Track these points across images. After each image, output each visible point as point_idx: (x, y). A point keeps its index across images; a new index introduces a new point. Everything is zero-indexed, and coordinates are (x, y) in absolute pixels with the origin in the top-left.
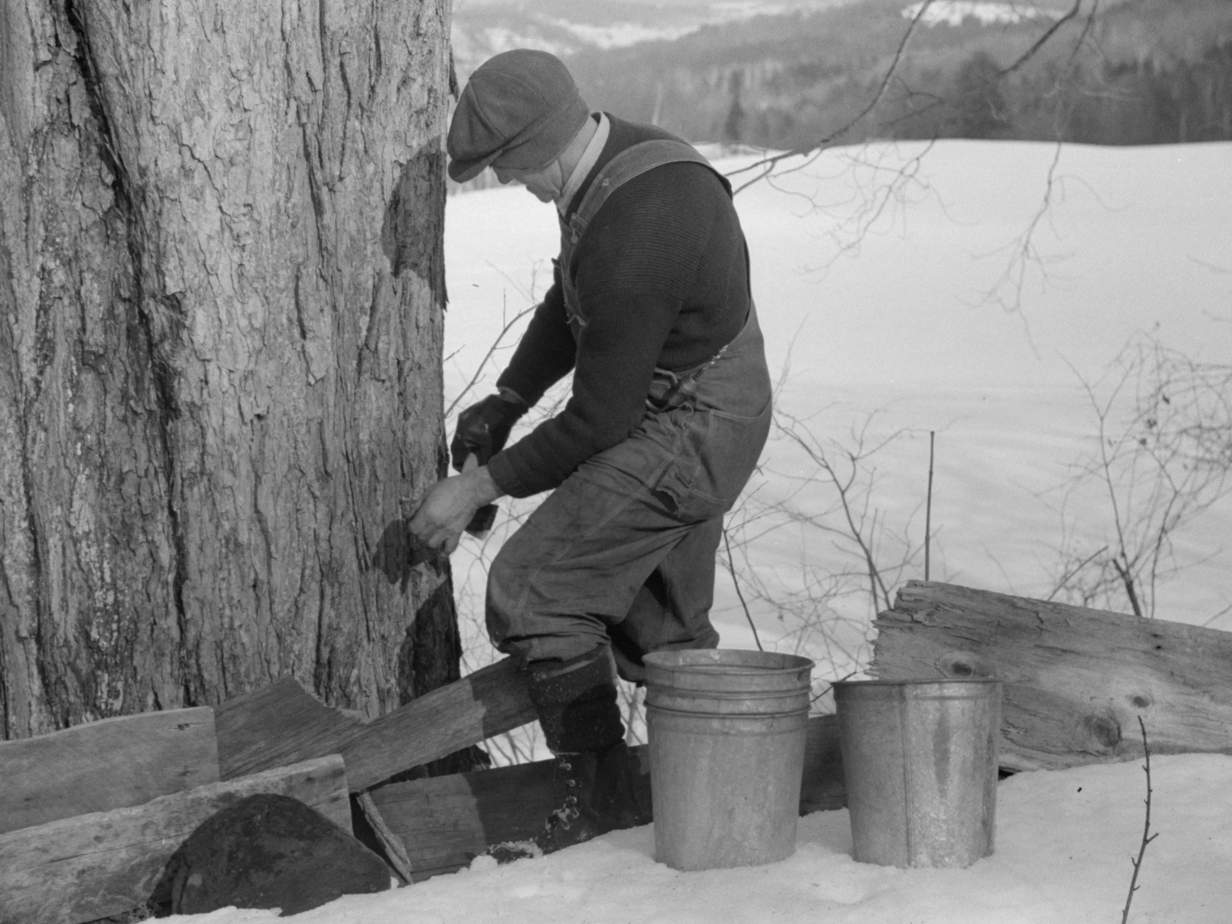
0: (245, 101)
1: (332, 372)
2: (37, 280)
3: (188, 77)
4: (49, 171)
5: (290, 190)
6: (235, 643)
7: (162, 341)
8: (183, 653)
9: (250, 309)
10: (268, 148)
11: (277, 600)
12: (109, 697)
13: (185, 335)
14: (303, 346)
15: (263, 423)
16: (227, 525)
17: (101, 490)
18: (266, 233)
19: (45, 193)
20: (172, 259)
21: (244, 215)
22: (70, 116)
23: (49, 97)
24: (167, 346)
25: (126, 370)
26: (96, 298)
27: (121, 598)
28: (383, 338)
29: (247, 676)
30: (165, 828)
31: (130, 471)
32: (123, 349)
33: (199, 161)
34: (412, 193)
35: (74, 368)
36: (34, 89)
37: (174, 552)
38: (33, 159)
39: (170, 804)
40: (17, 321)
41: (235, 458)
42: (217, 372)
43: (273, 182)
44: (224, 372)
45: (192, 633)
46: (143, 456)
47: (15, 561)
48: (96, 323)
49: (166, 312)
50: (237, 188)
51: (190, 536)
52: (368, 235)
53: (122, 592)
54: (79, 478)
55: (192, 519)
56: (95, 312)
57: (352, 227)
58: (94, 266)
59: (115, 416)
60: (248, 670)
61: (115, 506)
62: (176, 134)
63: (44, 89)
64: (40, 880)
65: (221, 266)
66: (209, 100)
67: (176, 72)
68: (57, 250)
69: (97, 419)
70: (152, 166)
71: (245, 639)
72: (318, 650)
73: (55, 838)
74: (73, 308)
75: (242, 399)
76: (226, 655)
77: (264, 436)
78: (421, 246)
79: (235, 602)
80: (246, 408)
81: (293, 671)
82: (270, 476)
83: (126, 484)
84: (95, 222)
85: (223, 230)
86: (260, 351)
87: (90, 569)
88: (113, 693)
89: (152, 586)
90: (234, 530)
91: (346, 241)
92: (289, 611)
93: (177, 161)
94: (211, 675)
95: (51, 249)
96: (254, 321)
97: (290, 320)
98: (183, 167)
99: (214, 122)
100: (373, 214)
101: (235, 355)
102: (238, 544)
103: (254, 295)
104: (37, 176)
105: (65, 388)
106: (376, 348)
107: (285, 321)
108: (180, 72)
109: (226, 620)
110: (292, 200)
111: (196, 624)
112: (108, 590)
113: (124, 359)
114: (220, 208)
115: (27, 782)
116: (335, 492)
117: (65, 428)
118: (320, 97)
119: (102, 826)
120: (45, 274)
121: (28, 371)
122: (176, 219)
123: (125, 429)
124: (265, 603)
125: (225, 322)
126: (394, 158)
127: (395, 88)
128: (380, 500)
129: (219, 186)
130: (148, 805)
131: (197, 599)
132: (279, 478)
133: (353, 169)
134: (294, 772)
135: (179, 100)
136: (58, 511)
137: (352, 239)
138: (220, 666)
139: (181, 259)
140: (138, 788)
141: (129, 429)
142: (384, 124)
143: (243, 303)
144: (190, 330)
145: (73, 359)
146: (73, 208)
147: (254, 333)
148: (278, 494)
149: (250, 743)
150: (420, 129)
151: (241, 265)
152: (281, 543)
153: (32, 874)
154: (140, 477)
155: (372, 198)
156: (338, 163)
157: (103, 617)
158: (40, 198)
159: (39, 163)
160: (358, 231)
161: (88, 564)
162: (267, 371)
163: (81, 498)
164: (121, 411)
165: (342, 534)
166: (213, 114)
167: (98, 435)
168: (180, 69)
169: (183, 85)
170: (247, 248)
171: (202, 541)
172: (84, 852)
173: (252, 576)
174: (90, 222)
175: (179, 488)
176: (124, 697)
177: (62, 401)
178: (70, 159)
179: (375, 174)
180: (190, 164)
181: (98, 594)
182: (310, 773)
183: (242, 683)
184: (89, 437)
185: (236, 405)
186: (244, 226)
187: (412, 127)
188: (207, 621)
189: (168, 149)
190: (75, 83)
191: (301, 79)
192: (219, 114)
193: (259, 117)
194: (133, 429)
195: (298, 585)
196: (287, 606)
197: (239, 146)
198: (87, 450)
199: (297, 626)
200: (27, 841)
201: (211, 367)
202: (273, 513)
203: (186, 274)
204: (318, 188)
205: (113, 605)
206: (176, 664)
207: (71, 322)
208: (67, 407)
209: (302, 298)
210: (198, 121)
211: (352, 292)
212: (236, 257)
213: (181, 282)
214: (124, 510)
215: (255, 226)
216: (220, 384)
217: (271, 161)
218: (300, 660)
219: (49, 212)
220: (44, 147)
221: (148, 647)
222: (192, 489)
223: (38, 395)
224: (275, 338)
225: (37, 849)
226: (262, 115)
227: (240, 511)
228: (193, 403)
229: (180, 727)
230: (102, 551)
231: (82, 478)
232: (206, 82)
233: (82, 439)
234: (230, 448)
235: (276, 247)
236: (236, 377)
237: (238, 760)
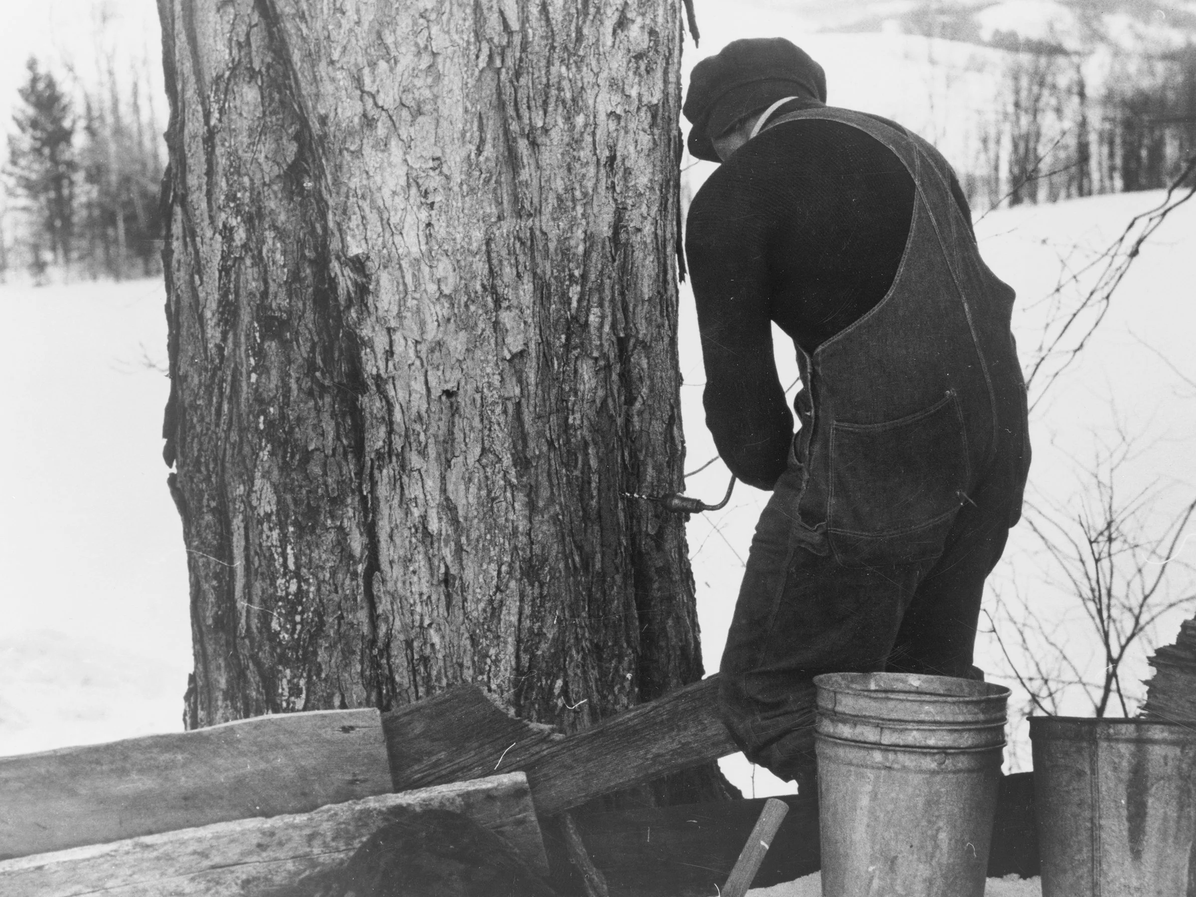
0: (433, 43)
1: (532, 345)
2: (218, 238)
3: (371, 17)
4: (230, 120)
5: (482, 141)
6: (425, 643)
7: (348, 307)
8: (375, 652)
9: (440, 273)
10: (458, 94)
11: (470, 597)
12: (291, 695)
13: (370, 300)
14: (497, 316)
15: (453, 399)
16: (416, 512)
17: (285, 468)
18: (456, 189)
19: (227, 144)
20: (353, 217)
21: (434, 169)
22: (251, 62)
23: (230, 40)
24: (353, 314)
25: (312, 339)
26: (280, 258)
27: (305, 587)
28: (595, 310)
29: (438, 679)
30: (333, 839)
31: (317, 449)
32: (309, 316)
33: (382, 108)
34: (631, 149)
35: (257, 334)
36: (215, 31)
37: (365, 540)
38: (215, 107)
39: (336, 814)
40: (202, 284)
41: (422, 437)
42: (402, 342)
43: (463, 134)
44: (410, 343)
45: (383, 629)
46: (331, 435)
47: (202, 543)
48: (280, 286)
49: (351, 275)
50: (424, 138)
51: (381, 523)
52: (578, 194)
53: (306, 581)
54: (261, 454)
55: (382, 504)
56: (280, 274)
57: (559, 185)
58: (279, 224)
59: (300, 389)
60: (439, 673)
61: (301, 487)
62: (358, 81)
63: (226, 31)
64: (202, 886)
65: (406, 225)
66: (395, 43)
67: (358, 11)
68: (238, 206)
69: (280, 391)
70: (332, 115)
71: (436, 639)
72: (518, 657)
73: (214, 843)
74: (256, 269)
75: (429, 373)
76: (416, 656)
77: (453, 415)
78: (644, 210)
79: (425, 597)
80: (433, 382)
81: (489, 678)
82: (461, 459)
83: (312, 463)
84: (278, 176)
85: (409, 186)
86: (449, 320)
87: (272, 555)
88: (295, 691)
89: (340, 576)
90: (424, 518)
91: (552, 201)
92: (484, 610)
93: (359, 109)
94: (403, 677)
95: (232, 205)
96: (443, 287)
97: (483, 286)
98: (365, 115)
99: (400, 68)
100: (584, 171)
101: (422, 325)
102: (426, 533)
103: (444, 258)
104: (220, 125)
105: (248, 356)
106: (587, 321)
107: (479, 288)
108: (363, 13)
109: (417, 617)
110: (485, 154)
111: (386, 620)
112: (291, 578)
113: (310, 326)
114: (406, 160)
115: (183, 779)
116: (537, 480)
117: (248, 399)
118: (517, 39)
119: (264, 833)
120: (227, 233)
121: (212, 336)
122: (358, 173)
123: (311, 404)
124: (457, 599)
125: (411, 287)
126: (610, 109)
127: (610, 30)
128: (595, 493)
129: (404, 137)
130: (313, 814)
131: (387, 592)
132: (471, 461)
133: (560, 121)
134: (471, 788)
135: (361, 43)
136: (241, 490)
137: (559, 198)
138: (410, 668)
139: (363, 218)
140: (304, 794)
141: (316, 403)
142: (596, 70)
143: (431, 267)
144: (376, 294)
145: (256, 325)
146: (255, 160)
147: (442, 300)
148: (470, 480)
149: (430, 754)
150: (640, 75)
151: (429, 225)
152: (474, 535)
153: (193, 879)
154: (326, 456)
155: (582, 154)
156: (541, 113)
157: (284, 607)
158: (223, 150)
159: (221, 111)
160: (566, 190)
161: (269, 548)
162: (457, 343)
163: (263, 477)
164: (306, 384)
165: (545, 528)
166: (401, 58)
167: (281, 408)
168: (363, 8)
169: (366, 26)
170: (436, 206)
171: (392, 530)
172: (247, 860)
173: (443, 570)
174: (273, 175)
175: (368, 471)
176: (307, 696)
177: (244, 371)
178: (252, 108)
179: (586, 125)
180: (373, 112)
181: (280, 582)
182: (489, 790)
183: (434, 688)
184: (272, 409)
185: (422, 379)
186: (434, 181)
187: (631, 73)
188: (397, 619)
189: (349, 97)
190: (256, 25)
191: (493, 19)
192: (406, 60)
193: (448, 60)
194: (320, 403)
195: (494, 582)
196: (482, 605)
197: (427, 93)
198: (269, 423)
199: (493, 627)
200: (183, 843)
201: (397, 337)
202: (464, 501)
203: (369, 234)
204: (515, 140)
205: (296, 595)
206: (366, 663)
207: (254, 284)
208: (249, 377)
209: (495, 262)
210: (383, 65)
211: (559, 258)
212: (424, 215)
213: (363, 242)
214: (309, 492)
215: (444, 181)
216: (406, 356)
217: (461, 110)
218: (497, 666)
219: (231, 166)
220: (226, 95)
221: (336, 644)
222: (381, 472)
223: (221, 362)
224: (466, 306)
225: (195, 853)
226: (452, 60)
227: (429, 497)
228: (378, 376)
229: (346, 729)
230: (285, 535)
231: (264, 455)
232: (392, 23)
233: (264, 412)
234: (418, 427)
235: (467, 205)
236: (423, 348)
237: (416, 772)
